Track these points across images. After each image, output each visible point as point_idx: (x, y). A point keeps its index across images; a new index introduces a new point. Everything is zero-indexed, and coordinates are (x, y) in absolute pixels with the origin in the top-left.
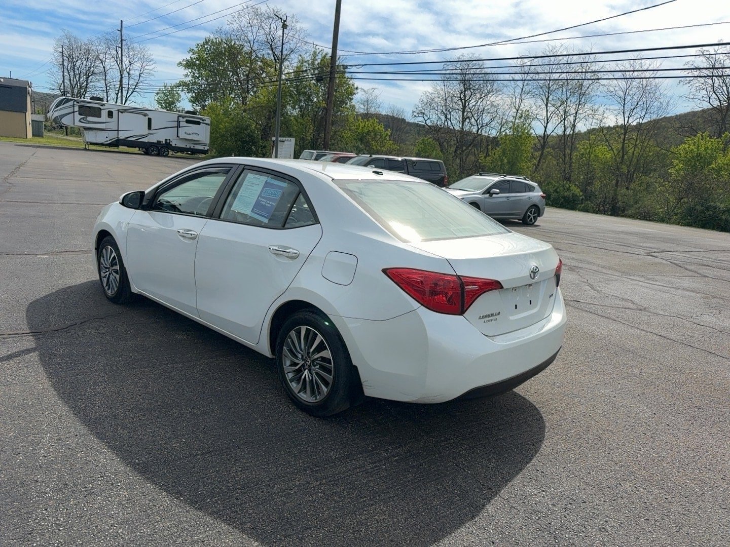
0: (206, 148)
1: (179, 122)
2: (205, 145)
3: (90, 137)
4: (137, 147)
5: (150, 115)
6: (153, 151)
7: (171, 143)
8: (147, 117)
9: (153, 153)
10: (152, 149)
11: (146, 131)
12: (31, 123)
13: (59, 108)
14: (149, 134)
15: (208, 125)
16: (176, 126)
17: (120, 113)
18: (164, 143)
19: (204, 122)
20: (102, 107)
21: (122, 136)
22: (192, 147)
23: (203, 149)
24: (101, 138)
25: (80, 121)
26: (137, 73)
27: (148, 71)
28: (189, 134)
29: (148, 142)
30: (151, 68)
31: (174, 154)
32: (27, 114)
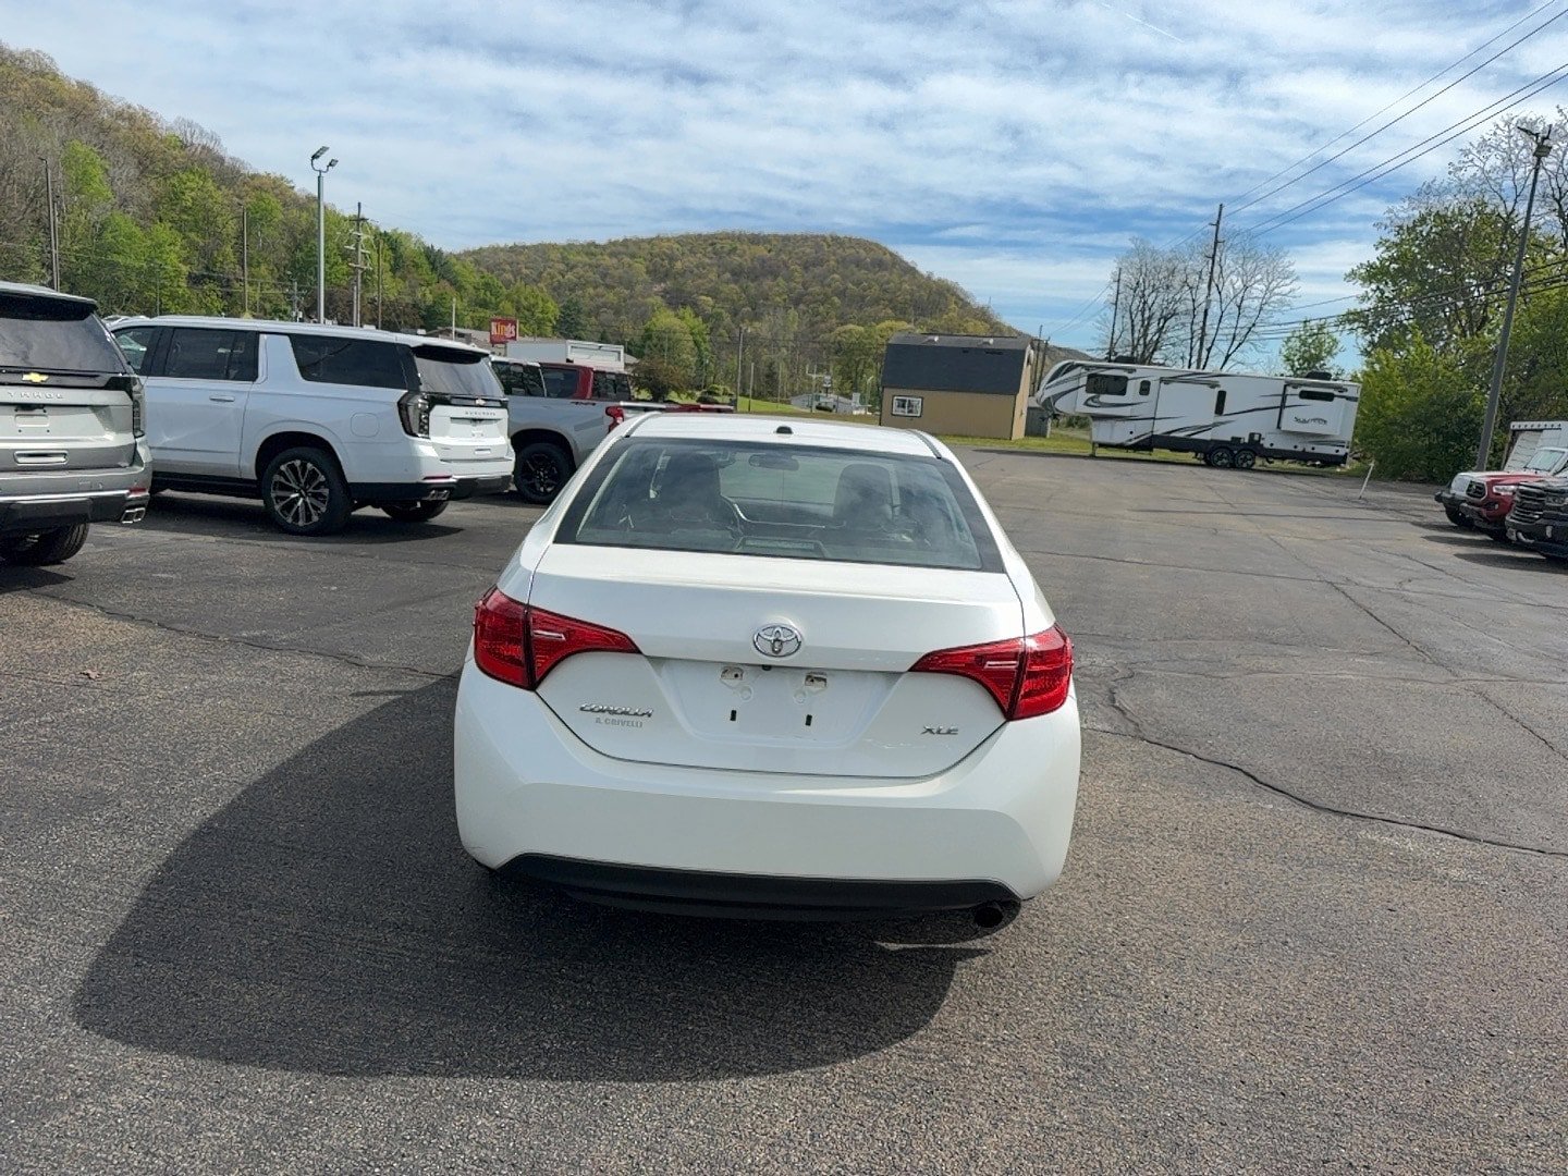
0: (1342, 452)
1: (1284, 396)
2: (1341, 444)
3: (1102, 433)
4: (1193, 450)
5: (1224, 384)
6: (1220, 458)
7: (1262, 442)
8: (1217, 390)
9: (1219, 463)
10: (1220, 454)
11: (1210, 418)
12: (1025, 412)
13: (1055, 382)
14: (1215, 425)
15: (1355, 399)
16: (1279, 404)
17: (1162, 384)
18: (1247, 441)
19: (1344, 394)
20: (1130, 376)
21: (1160, 428)
22: (1309, 449)
23: (1335, 453)
24: (1121, 433)
25: (1086, 404)
26: (1256, 303)
27: (1279, 297)
28: (1305, 422)
29: (1212, 440)
30: (1286, 289)
31: (1267, 463)
32: (1019, 396)
